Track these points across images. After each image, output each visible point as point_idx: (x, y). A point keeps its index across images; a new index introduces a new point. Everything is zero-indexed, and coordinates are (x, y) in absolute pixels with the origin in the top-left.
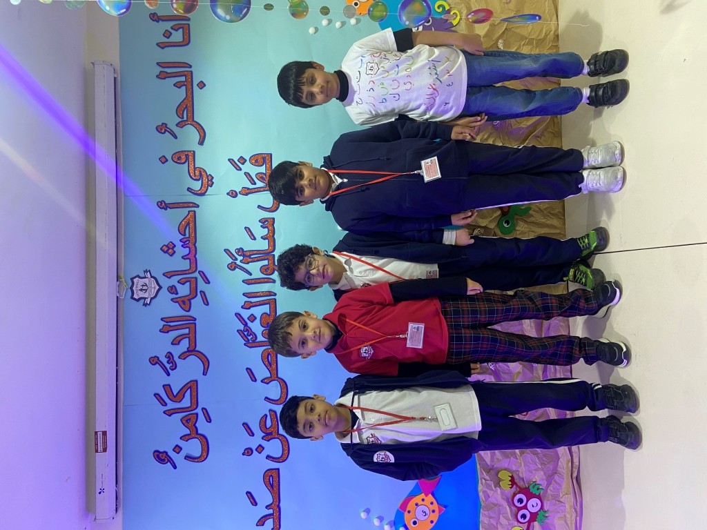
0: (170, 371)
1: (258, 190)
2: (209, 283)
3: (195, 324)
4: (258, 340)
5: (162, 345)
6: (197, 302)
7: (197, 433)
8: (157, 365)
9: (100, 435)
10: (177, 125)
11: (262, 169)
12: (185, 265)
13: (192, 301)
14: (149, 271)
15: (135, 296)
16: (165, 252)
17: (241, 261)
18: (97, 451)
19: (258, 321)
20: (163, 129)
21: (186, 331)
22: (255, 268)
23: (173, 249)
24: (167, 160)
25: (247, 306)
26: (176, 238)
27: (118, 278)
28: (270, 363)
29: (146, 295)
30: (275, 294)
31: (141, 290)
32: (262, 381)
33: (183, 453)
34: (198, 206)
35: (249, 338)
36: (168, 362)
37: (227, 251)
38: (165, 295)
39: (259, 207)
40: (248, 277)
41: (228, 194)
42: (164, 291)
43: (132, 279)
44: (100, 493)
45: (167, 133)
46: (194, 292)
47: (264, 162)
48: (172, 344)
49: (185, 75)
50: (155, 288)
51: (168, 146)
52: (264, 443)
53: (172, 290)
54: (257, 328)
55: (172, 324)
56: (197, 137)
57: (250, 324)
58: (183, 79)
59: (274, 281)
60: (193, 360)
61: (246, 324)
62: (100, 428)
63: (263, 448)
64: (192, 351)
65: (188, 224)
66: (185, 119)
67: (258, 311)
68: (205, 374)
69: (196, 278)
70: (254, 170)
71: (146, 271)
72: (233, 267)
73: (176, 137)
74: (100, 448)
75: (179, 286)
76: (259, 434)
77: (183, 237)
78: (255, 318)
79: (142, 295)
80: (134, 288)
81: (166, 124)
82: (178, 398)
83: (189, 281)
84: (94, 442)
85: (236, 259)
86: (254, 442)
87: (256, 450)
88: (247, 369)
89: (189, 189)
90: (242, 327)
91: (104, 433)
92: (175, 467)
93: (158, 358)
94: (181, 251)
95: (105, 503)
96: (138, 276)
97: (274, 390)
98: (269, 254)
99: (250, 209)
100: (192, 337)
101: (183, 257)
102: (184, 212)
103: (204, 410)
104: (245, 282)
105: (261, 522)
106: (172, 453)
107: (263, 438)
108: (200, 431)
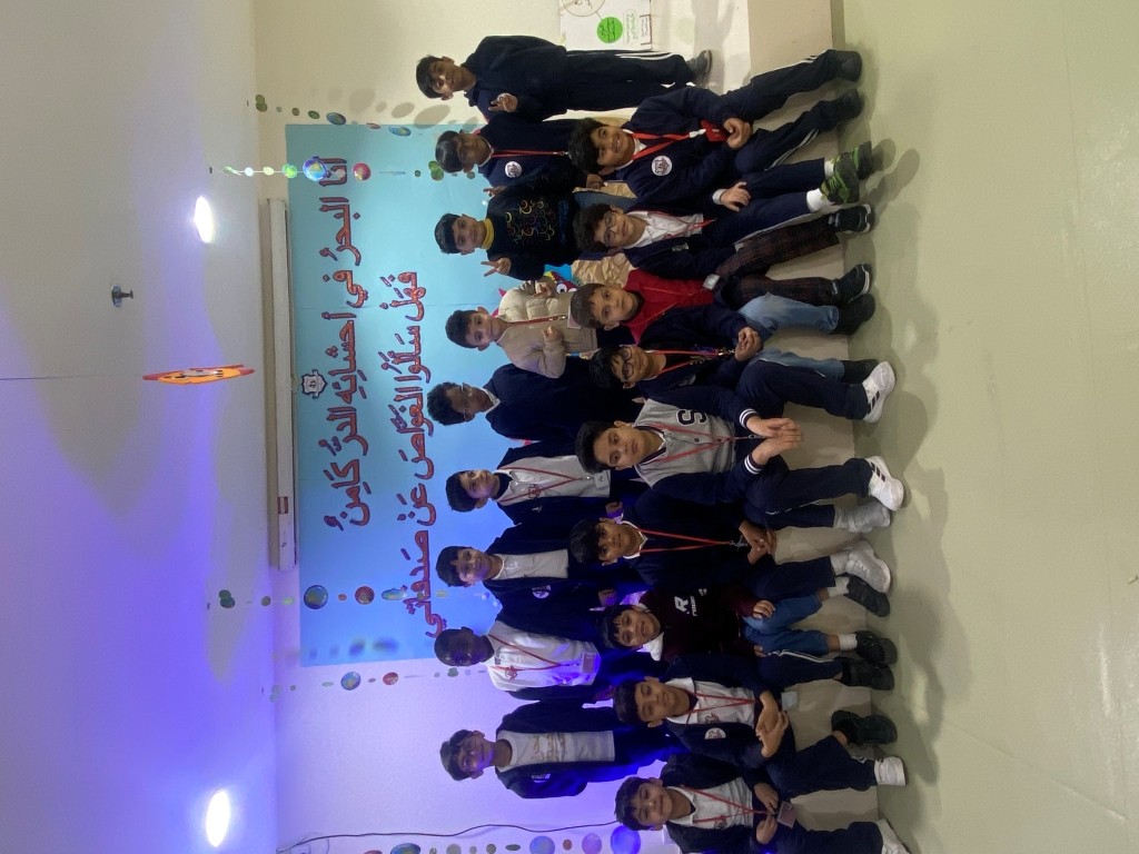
0: (336, 452)
1: (406, 303)
2: (366, 380)
3: (355, 414)
4: (408, 427)
5: (330, 430)
6: (356, 396)
7: (359, 502)
8: (326, 447)
9: (282, 500)
10: (337, 249)
11: (409, 285)
12: (346, 365)
13: (353, 395)
14: (317, 370)
15: (306, 391)
16: (329, 355)
17: (393, 362)
18: (280, 512)
19: (408, 411)
20: (325, 252)
21: (348, 419)
22: (404, 368)
23: (335, 352)
24: (329, 279)
25: (398, 399)
26: (338, 343)
27: (292, 376)
28: (419, 444)
29: (314, 390)
30: (422, 389)
31: (310, 386)
32: (412, 460)
33: (349, 518)
34: (355, 316)
35: (401, 425)
36: (334, 445)
37: (380, 353)
38: (330, 390)
39: (407, 317)
40: (398, 375)
41: (380, 306)
42: (330, 386)
43: (303, 377)
44: (283, 546)
45: (329, 256)
46: (354, 387)
47: (410, 279)
48: (337, 429)
49: (343, 208)
50: (321, 384)
51: (330, 267)
52: (415, 510)
53: (336, 385)
54: (407, 417)
55: (337, 414)
56: (353, 259)
57: (401, 414)
58: (341, 211)
59: (420, 379)
60: (354, 442)
61: (397, 414)
62: (282, 494)
63: (414, 514)
64: (353, 436)
65: (348, 331)
66: (344, 244)
67: (408, 403)
68: (365, 454)
69: (355, 376)
70: (402, 286)
71: (313, 371)
72: (386, 367)
73: (336, 259)
74: (283, 510)
75: (341, 383)
76: (411, 503)
77: (344, 342)
78: (406, 409)
79: (311, 389)
80: (305, 384)
81: (328, 249)
82: (343, 473)
83: (350, 378)
84: (277, 505)
85: (389, 360)
86: (407, 510)
87: (408, 516)
88: (399, 451)
89: (348, 303)
90: (394, 417)
91: (286, 498)
92: (342, 529)
93: (326, 441)
94: (343, 354)
95: (287, 554)
96: (307, 375)
97: (422, 468)
98: (415, 357)
99: (399, 319)
100: (353, 424)
101: (345, 359)
102: (344, 321)
103: (365, 484)
104: (397, 379)
105: (414, 573)
106: (339, 519)
107: (414, 506)
108: (362, 501)
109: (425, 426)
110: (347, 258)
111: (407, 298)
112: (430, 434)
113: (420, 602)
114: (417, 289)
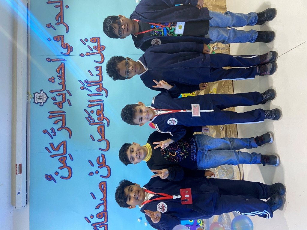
0: (53, 136)
1: (94, 54)
2: (71, 95)
3: (65, 114)
4: (95, 122)
5: (49, 124)
6: (66, 104)
7: (66, 166)
8: (47, 134)
9: (18, 166)
10: (56, 24)
11: (96, 44)
12: (60, 87)
13: (64, 104)
14: (43, 90)
15: (36, 102)
16: (50, 81)
17: (87, 86)
18: (17, 174)
19: (95, 113)
20: (49, 26)
21: (61, 118)
22: (93, 89)
23: (54, 80)
24: (51, 40)
25: (90, 106)
26: (56, 75)
27: (27, 93)
28: (101, 131)
29: (41, 101)
30: (103, 101)
31: (39, 99)
32: (98, 141)
33: (60, 175)
34: (66, 61)
35: (91, 121)
36: (52, 132)
37: (80, 81)
38: (50, 101)
39: (95, 61)
40: (90, 93)
41: (80, 55)
42: (50, 99)
43: (34, 94)
44: (18, 194)
45: (51, 27)
46: (64, 100)
47: (97, 41)
48: (54, 123)
49: (60, 3)
50: (45, 98)
52: (99, 169)
53: (54, 99)
54: (95, 116)
55: (54, 115)
56: (65, 29)
57: (91, 114)
58: (59, 4)
59: (102, 95)
60: (64, 131)
61: (89, 115)
62: (18, 162)
63: (99, 172)
64: (64, 127)
65: (61, 69)
66: (60, 21)
67: (95, 109)
68: (70, 137)
69: (65, 93)
70: (92, 45)
71: (41, 90)
72: (83, 88)
73: (55, 30)
74: (18, 172)
75: (57, 97)
76: (96, 165)
77: (59, 74)
78: (94, 112)
79: (39, 101)
80: (35, 98)
81: (51, 24)
82: (57, 149)
83: (62, 95)
84: (15, 169)
85: (84, 85)
86: (94, 169)
87: (95, 173)
88: (90, 135)
89: (61, 53)
91: (20, 165)
92: (56, 182)
93: (47, 130)
94: (58, 81)
95: (21, 199)
96: (37, 92)
97: (103, 145)
98: (99, 83)
99: (91, 62)
100: (64, 121)
101: (59, 84)
102: (59, 63)
103: (70, 155)
104: (88, 95)
105: (98, 207)
106: (54, 176)
107: (98, 167)
108: (68, 165)
109: (105, 121)
110: (61, 29)
111: (95, 51)
112: (108, 125)
113: (102, 224)
114: (100, 46)
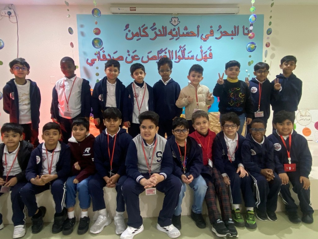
0: (151, 29)
1: (202, 55)
2: (176, 40)
3: (164, 36)
4: (159, 54)
5: (159, 26)
6: (170, 37)
8: (153, 25)
9: (135, 9)
10: (221, 31)
11: (208, 56)
12: (181, 33)
13: (171, 35)
15: (173, 19)
16: (185, 27)
17: (182, 50)
18: (130, 8)
19: (165, 54)
20: (220, 27)
21: (162, 34)
22: (180, 54)
23: (186, 30)
24: (211, 28)
25: (169, 51)
26: (189, 31)
27: (178, 14)
28: (153, 58)
29: (173, 22)
32: (148, 56)
33: (128, 32)
34: (198, 37)
35: (160, 52)
36: (154, 28)
37: (185, 45)
38: (173, 27)
39: (197, 55)
40: (178, 51)
41: (201, 46)
43: (177, 18)
44: (119, 9)
46: (174, 36)
47: (210, 56)
48: (159, 29)
50: (175, 24)
51: (215, 29)
52: (131, 56)
53: (174, 29)
54: (163, 54)
55: (165, 29)
56: (218, 37)
57: (164, 52)
58: (234, 33)
59: (176, 59)
60: (154, 35)
61: (164, 51)
62: (137, 9)
63: (129, 56)
64: (157, 35)
65: (193, 34)
66: (223, 34)
67: (168, 55)
68: (151, 39)
69: (177, 36)
70: (208, 54)
71: (180, 22)
72: (180, 47)
73: (218, 31)
74: (131, 9)
75: (175, 31)
76: (133, 55)
79: (173, 20)
80: (175, 18)
82: (144, 31)
83: (177, 34)
84: (133, 7)
85: (182, 48)
86: (131, 53)
87: (129, 54)
88: (151, 51)
89: (203, 34)
90: (163, 50)
91: (135, 10)
92: (124, 30)
93: (155, 25)
94: (185, 32)
95: (116, 10)
96: (178, 19)
97: (145, 59)
98: (184, 58)
99: (197, 52)
100: (161, 35)
101: (183, 33)
102: (196, 33)
103: (140, 39)
104: (176, 51)
105: (109, 55)
106: (128, 30)
107: (132, 56)
108: (134, 37)
110: (217, 35)
113: (99, 57)
114: (207, 59)
